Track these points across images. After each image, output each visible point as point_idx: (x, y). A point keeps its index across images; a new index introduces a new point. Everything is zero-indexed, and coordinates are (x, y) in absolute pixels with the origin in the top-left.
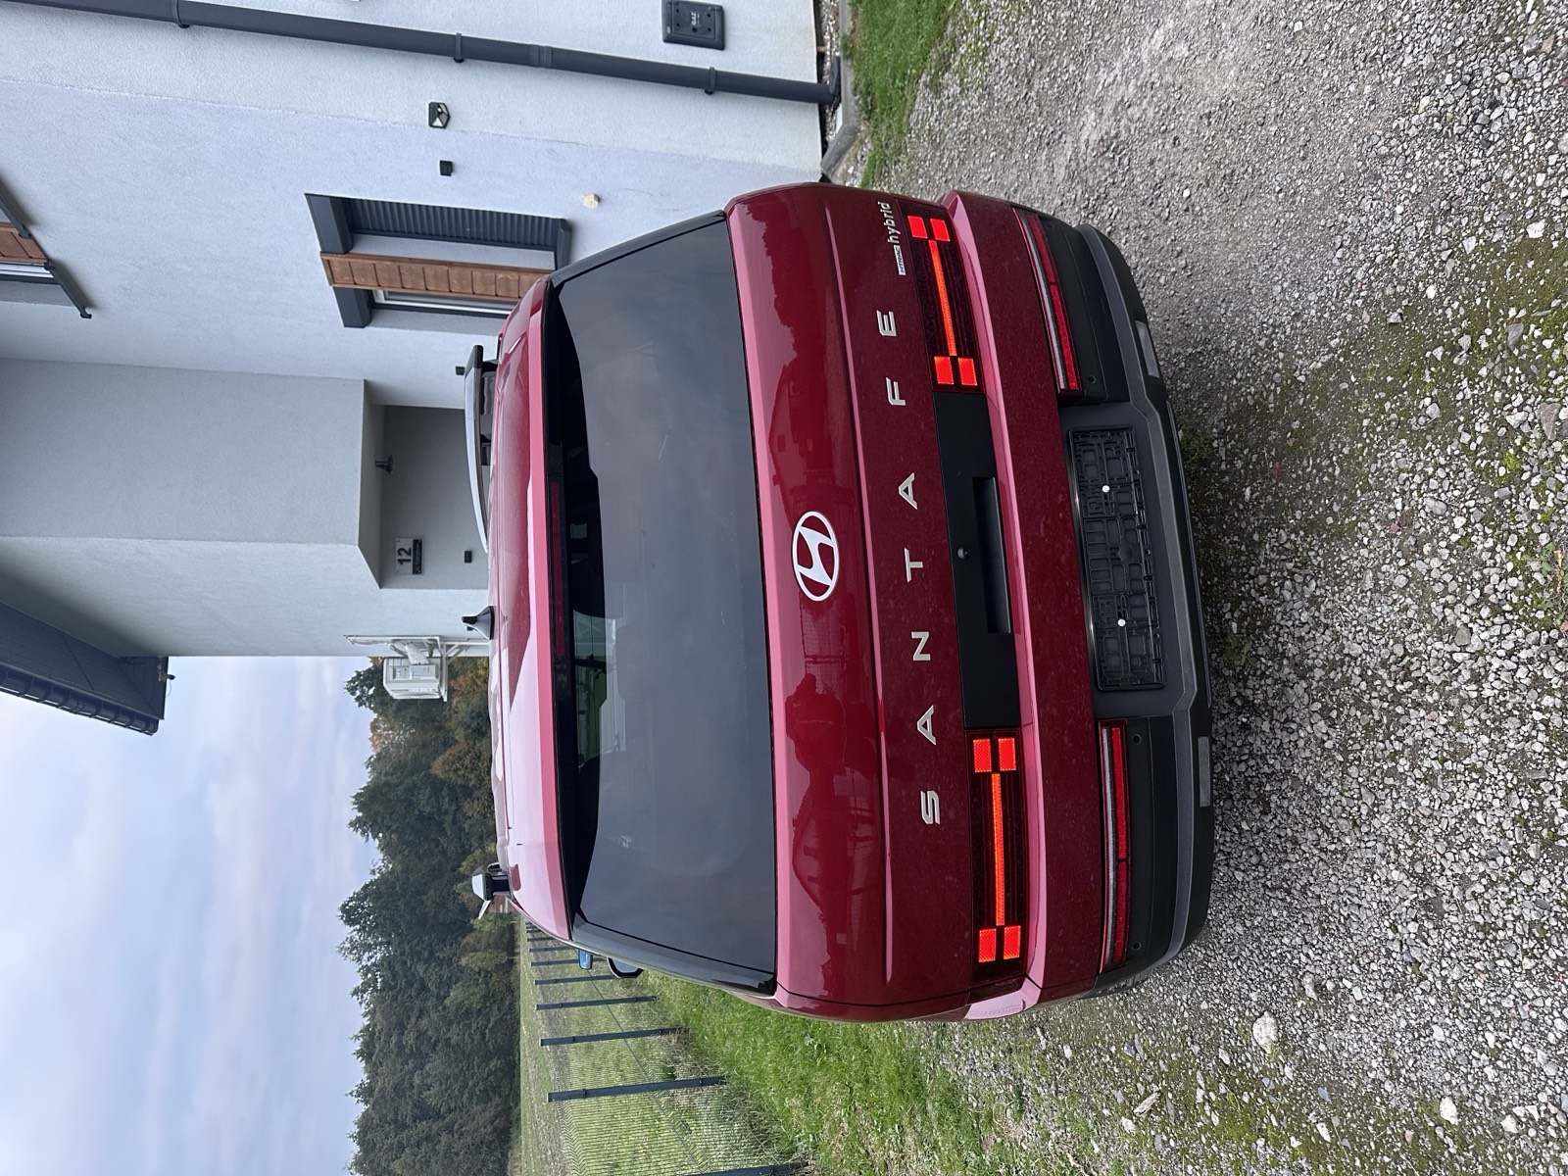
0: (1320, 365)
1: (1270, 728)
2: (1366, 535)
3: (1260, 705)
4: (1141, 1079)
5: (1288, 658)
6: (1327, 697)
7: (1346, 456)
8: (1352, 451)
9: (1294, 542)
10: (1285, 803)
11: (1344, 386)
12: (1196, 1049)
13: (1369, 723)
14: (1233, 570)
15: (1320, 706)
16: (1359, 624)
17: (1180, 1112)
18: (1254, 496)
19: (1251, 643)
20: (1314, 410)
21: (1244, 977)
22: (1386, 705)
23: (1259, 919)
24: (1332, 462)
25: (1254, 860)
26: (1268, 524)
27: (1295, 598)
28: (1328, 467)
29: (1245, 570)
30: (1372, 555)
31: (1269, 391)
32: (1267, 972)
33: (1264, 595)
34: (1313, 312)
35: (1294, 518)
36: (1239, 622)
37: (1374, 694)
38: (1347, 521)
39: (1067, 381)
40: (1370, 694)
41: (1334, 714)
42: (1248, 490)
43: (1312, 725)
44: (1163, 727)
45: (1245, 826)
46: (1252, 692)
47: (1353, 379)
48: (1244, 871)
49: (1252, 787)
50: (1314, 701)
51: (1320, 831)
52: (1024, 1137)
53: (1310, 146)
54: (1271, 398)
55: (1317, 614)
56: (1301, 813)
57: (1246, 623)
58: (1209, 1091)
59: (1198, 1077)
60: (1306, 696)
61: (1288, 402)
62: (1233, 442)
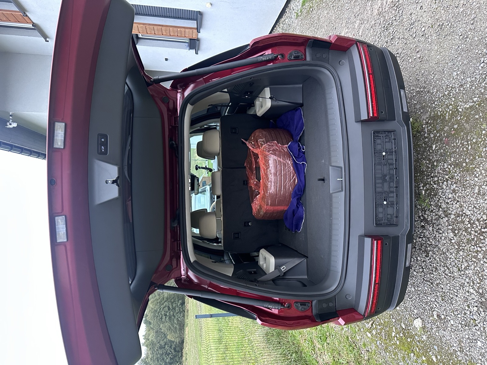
0: (468, 106)
1: (432, 230)
2: (478, 173)
3: (429, 221)
5: (442, 208)
6: (455, 225)
7: (474, 143)
8: (477, 142)
9: (449, 169)
10: (435, 256)
11: (477, 117)
12: (394, 320)
13: (469, 238)
14: (426, 173)
15: (452, 227)
16: (470, 204)
18: (436, 149)
19: (429, 199)
20: (464, 123)
22: (476, 234)
24: (468, 144)
25: (421, 270)
26: (440, 160)
27: (447, 188)
28: (466, 145)
29: (430, 174)
30: (479, 181)
31: (447, 111)
32: (421, 305)
33: (436, 184)
34: (468, 86)
35: (451, 160)
36: (426, 191)
37: (473, 229)
38: (471, 166)
39: (373, 113)
40: (471, 229)
41: (456, 232)
42: (434, 145)
43: (448, 233)
44: (395, 240)
45: (419, 258)
46: (427, 216)
47: (481, 115)
48: (417, 272)
49: (423, 247)
50: (450, 225)
51: (446, 268)
54: (447, 114)
55: (455, 196)
56: (440, 260)
57: (428, 192)
58: (397, 334)
59: (393, 329)
60: (447, 223)
61: (454, 117)
62: (430, 127)
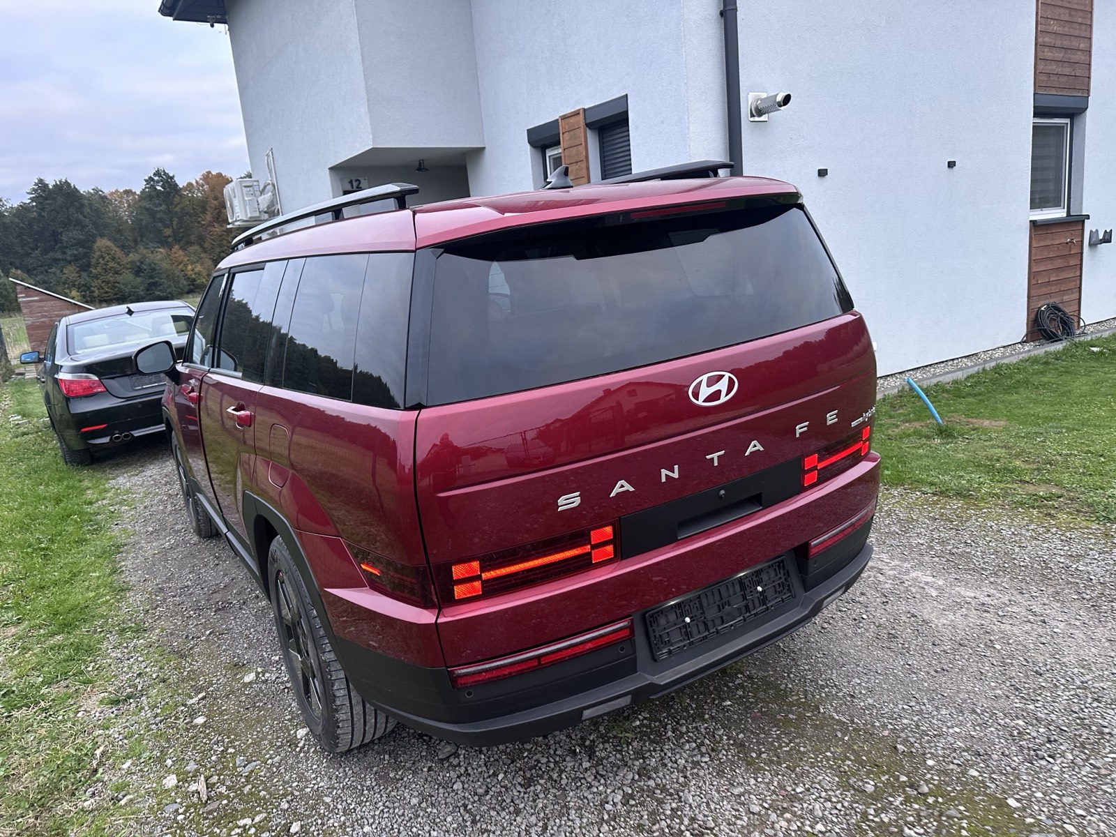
0: (837, 718)
1: (586, 768)
2: (763, 779)
3: (597, 756)
4: (222, 777)
5: (644, 762)
6: (639, 794)
7: (799, 750)
8: (804, 753)
9: (722, 740)
10: (542, 795)
11: (839, 735)
12: (285, 806)
13: (644, 826)
14: (673, 711)
15: (630, 792)
16: (704, 795)
17: (215, 814)
18: (729, 707)
19: (634, 737)
20: (809, 724)
21: (377, 817)
22: (667, 830)
23: (435, 811)
24: (789, 744)
25: (480, 791)
26: (719, 721)
27: (687, 752)
28: (784, 742)
29: (679, 717)
30: (754, 787)
31: (798, 695)
32: (396, 830)
33: (673, 733)
34: (862, 704)
35: (737, 735)
36: (642, 725)
37: (668, 821)
38: (762, 765)
39: (816, 545)
40: (666, 818)
41: (632, 802)
42: (729, 703)
43: (613, 791)
44: (630, 668)
45: (501, 777)
46: (602, 748)
47: (846, 738)
48: (463, 788)
49: (534, 771)
50: (630, 787)
51: (541, 824)
52: (89, 712)
53: (946, 673)
54: (795, 698)
55: (689, 768)
56: (542, 808)
57: (645, 729)
58: (254, 827)
59: (261, 815)
60: (629, 781)
61: (800, 707)
62: (750, 685)
